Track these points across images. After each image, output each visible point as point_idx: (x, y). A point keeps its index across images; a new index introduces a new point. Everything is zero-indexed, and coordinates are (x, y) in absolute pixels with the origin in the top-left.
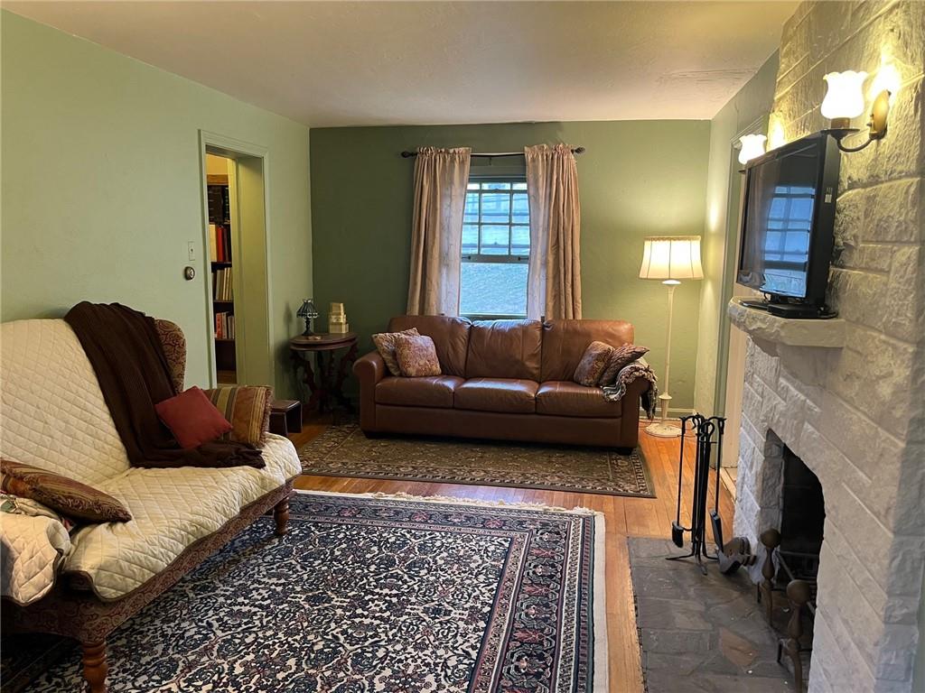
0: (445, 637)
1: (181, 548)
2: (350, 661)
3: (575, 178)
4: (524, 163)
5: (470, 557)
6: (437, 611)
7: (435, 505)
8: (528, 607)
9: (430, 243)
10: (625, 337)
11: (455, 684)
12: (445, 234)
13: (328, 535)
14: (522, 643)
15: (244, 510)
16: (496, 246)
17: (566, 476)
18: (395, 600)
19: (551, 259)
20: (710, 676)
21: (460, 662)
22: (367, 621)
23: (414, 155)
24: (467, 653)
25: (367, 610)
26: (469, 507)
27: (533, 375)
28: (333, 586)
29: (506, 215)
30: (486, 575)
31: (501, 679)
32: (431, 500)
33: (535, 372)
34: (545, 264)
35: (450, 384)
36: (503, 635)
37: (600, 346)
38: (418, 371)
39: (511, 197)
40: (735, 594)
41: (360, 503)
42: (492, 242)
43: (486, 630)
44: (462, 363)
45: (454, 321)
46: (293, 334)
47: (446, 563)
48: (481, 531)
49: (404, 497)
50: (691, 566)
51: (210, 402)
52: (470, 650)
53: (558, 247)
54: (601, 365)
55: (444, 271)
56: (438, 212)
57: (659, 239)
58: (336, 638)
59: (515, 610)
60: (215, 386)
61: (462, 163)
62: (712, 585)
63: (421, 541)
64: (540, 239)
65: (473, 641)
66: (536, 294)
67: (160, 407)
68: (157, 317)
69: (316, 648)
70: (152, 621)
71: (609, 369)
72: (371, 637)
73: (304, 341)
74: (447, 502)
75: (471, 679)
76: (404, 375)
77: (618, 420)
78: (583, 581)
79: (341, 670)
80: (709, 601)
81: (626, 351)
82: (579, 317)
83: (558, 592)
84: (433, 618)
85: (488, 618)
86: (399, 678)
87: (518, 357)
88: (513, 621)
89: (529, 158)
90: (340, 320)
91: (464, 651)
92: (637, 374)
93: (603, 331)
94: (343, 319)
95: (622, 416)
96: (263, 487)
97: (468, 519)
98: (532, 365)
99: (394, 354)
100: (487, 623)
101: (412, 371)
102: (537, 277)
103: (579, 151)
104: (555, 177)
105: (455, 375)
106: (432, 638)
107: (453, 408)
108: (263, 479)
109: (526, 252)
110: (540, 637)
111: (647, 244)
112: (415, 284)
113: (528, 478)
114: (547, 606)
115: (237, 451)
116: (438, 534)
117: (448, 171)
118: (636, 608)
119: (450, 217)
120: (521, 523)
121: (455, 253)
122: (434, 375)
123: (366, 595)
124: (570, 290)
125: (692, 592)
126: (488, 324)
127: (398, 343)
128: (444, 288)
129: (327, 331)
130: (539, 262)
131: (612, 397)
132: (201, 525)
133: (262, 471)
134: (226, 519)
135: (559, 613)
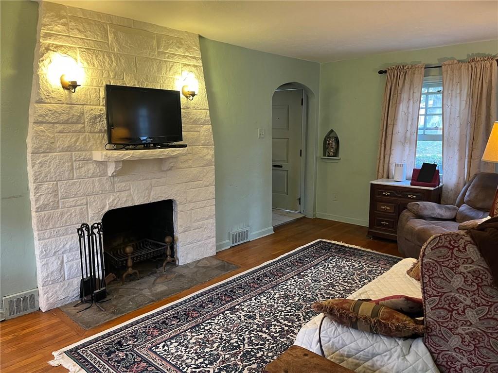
22: (286, 322)
25: (282, 328)
75: (263, 292)
123: (276, 337)
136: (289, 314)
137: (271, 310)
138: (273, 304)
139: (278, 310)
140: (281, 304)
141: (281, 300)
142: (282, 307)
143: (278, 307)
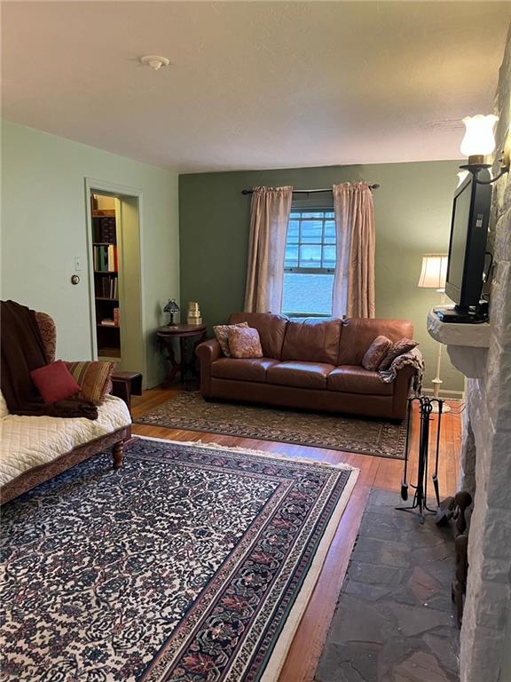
0: (200, 552)
1: (18, 473)
2: (126, 563)
3: (371, 208)
4: (333, 197)
5: (243, 494)
6: (202, 533)
7: (234, 454)
8: (271, 536)
9: (261, 258)
10: (404, 333)
11: (193, 588)
12: (272, 252)
13: (150, 470)
14: (255, 563)
15: (77, 449)
16: (312, 260)
17: (342, 438)
18: (176, 522)
19: (351, 271)
20: (392, 605)
21: (203, 572)
22: (150, 535)
23: (251, 192)
24: (211, 566)
25: (154, 527)
26: (258, 457)
27: (331, 360)
28: (138, 507)
29: (319, 237)
30: (250, 509)
31: (228, 588)
32: (234, 450)
33: (333, 358)
34: (347, 275)
35: (266, 365)
36: (243, 556)
37: (382, 339)
38: (243, 354)
39: (324, 224)
40: (440, 541)
41: (181, 448)
42: (309, 258)
43: (232, 550)
44: (279, 349)
45: (275, 317)
46: (163, 324)
47: (225, 497)
48: (260, 476)
49: (215, 446)
50: (413, 516)
51: (69, 372)
52: (214, 564)
53: (357, 263)
54: (380, 354)
55: (272, 280)
56: (268, 235)
57: (432, 256)
58: (124, 545)
59: (261, 537)
60: (96, 359)
61: (286, 198)
62: (424, 533)
63: (212, 480)
64: (343, 257)
65: (219, 557)
66: (340, 299)
67: (33, 373)
68: (37, 311)
69: (107, 551)
70: (8, 521)
71: (386, 357)
72: (148, 547)
73: (166, 330)
74: (244, 453)
75: (205, 586)
76: (233, 356)
77: (392, 397)
78: (321, 520)
79: (117, 568)
80: (416, 545)
81: (400, 344)
82: (373, 316)
83: (298, 527)
84: (197, 538)
85: (237, 542)
86: (155, 579)
87: (321, 346)
88: (255, 545)
89: (336, 193)
90: (196, 314)
91: (209, 564)
92: (405, 362)
93: (387, 328)
94: (197, 314)
95: (394, 395)
96: (94, 434)
97: (254, 466)
98: (331, 352)
99: (227, 341)
100: (235, 545)
101: (239, 354)
102: (340, 285)
103: (375, 187)
104: (356, 208)
105: (273, 358)
106: (190, 552)
107: (266, 383)
108: (94, 428)
109: (333, 266)
110: (271, 559)
111: (424, 259)
112: (250, 289)
113: (313, 438)
114: (285, 536)
115: (80, 407)
116: (227, 475)
117: (275, 204)
118: (355, 544)
119: (276, 239)
120: (292, 472)
121: (279, 266)
122: (256, 357)
123: (158, 516)
124: (366, 295)
125: (405, 536)
126: (300, 320)
127: (230, 333)
128: (271, 293)
129: (186, 323)
130: (341, 274)
131: (385, 379)
132: (37, 458)
133: (94, 422)
134: (58, 455)
135: (292, 543)
136: (147, 549)
137: (177, 550)
138: (177, 563)
139: (166, 552)
140: (164, 564)
141: (167, 573)
142: (161, 560)
143: (167, 559)
